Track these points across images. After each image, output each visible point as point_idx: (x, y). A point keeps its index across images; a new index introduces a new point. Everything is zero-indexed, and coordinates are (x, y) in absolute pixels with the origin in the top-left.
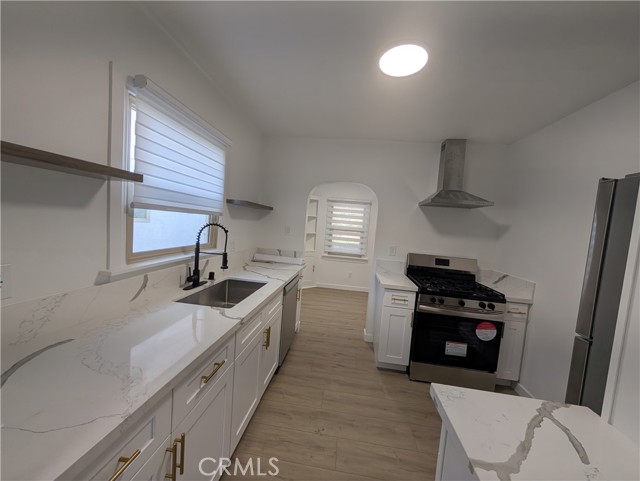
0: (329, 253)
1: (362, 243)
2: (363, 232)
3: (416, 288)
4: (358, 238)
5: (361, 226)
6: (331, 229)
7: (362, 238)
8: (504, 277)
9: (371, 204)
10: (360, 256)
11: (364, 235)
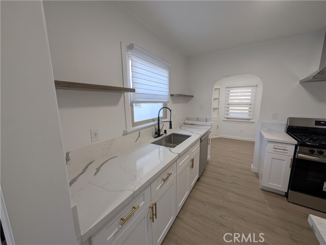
0: (227, 118)
1: (250, 112)
2: (251, 105)
3: (296, 142)
4: (247, 108)
5: (250, 101)
6: (228, 104)
7: (250, 108)
10: (249, 120)
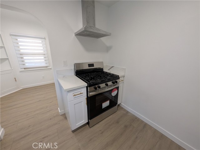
0: (25, 69)
1: (46, 60)
2: (44, 54)
3: (86, 84)
4: (43, 58)
5: (43, 51)
6: (21, 54)
7: (45, 57)
8: (112, 67)
9: (45, 38)
10: (47, 67)
11: (46, 56)
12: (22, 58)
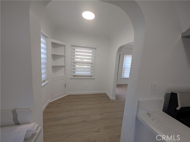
0: (74, 76)
1: (92, 70)
10: (91, 76)
11: (93, 65)
12: (74, 66)
